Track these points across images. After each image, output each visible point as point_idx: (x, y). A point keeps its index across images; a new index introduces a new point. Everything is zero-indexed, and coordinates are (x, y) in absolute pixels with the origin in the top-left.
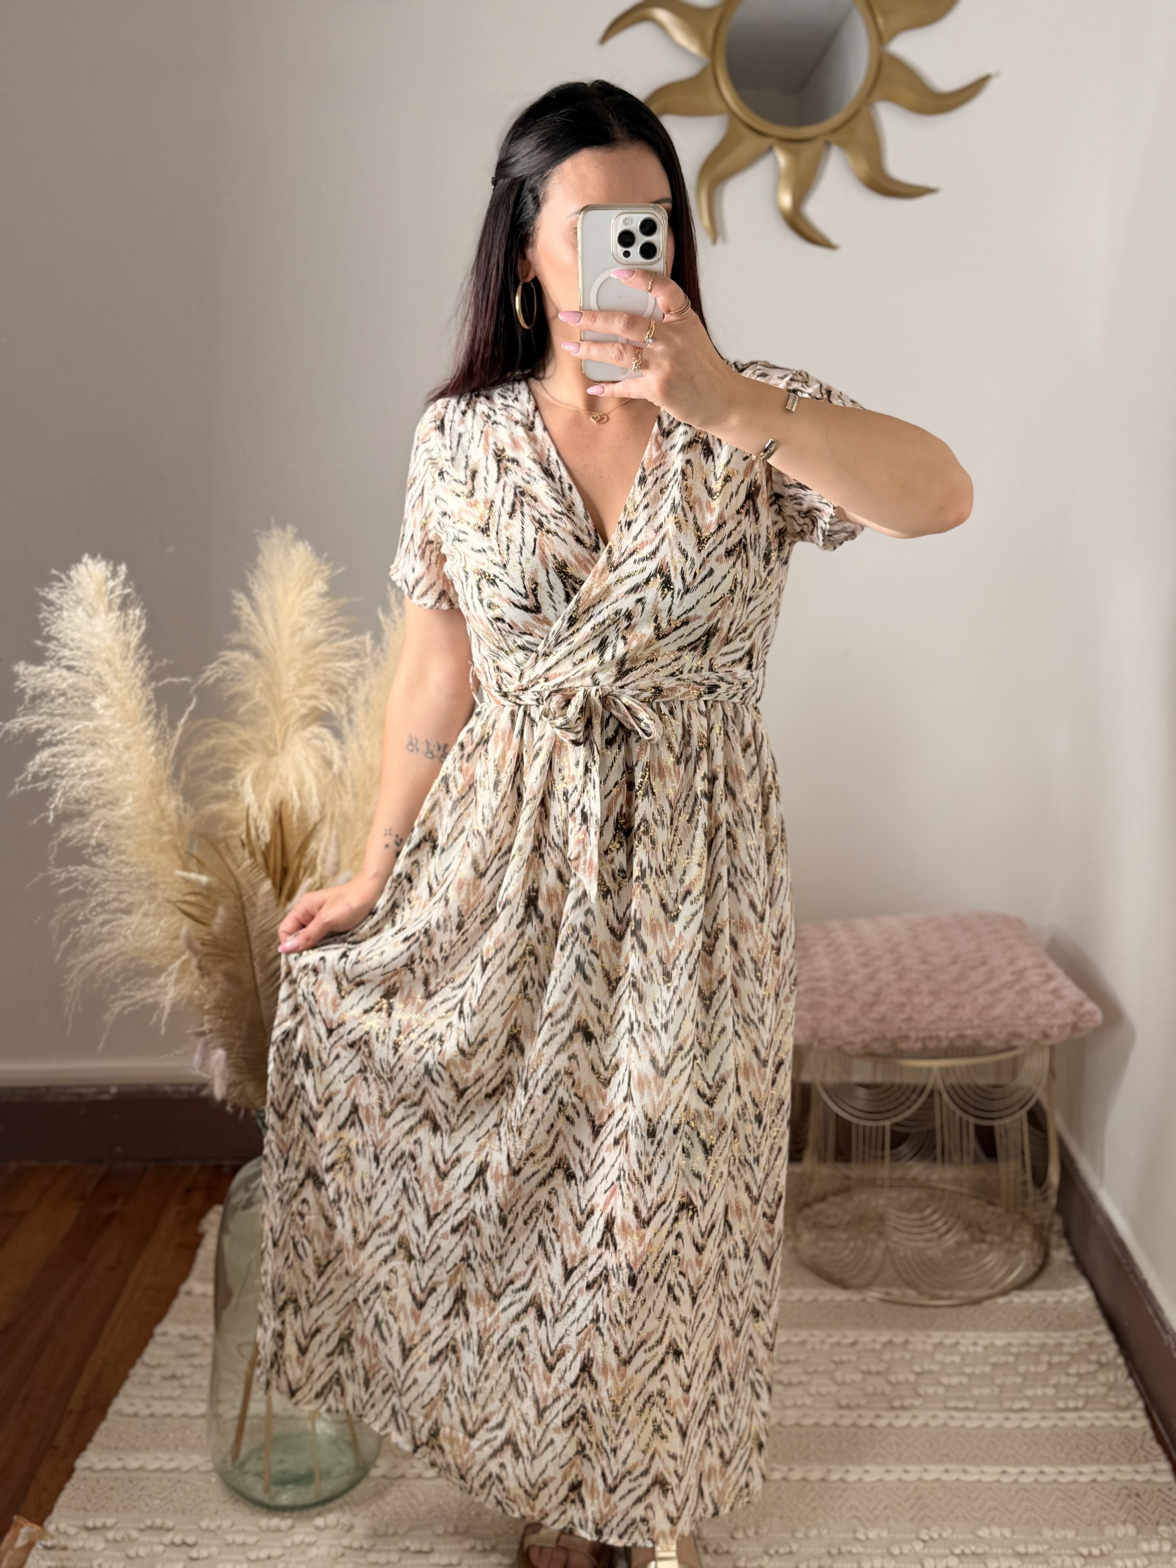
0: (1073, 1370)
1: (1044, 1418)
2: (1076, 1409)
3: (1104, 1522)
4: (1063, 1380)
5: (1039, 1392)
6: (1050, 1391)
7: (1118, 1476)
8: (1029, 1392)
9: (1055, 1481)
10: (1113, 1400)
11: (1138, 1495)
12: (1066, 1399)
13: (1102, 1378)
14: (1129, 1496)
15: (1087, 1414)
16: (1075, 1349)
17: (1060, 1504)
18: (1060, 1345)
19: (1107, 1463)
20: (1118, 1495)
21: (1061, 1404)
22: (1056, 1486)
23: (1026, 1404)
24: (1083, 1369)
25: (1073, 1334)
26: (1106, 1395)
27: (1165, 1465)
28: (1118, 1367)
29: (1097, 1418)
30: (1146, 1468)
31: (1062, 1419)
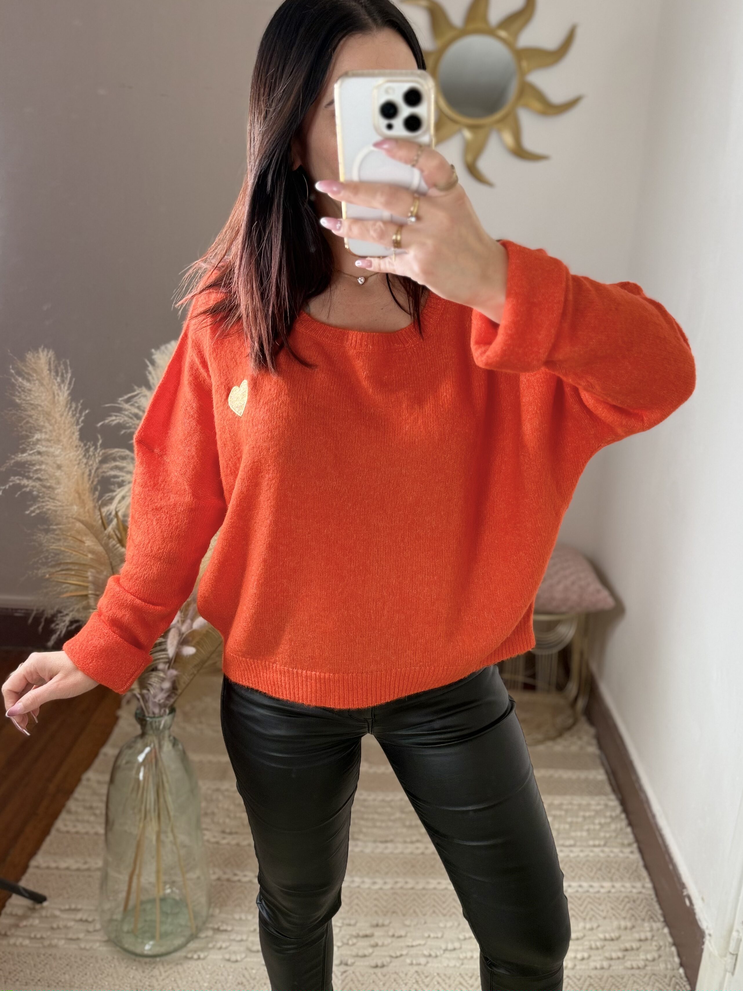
0: (597, 821)
1: (582, 851)
2: (599, 846)
3: (613, 918)
4: (592, 827)
5: (579, 834)
6: (585, 834)
7: (623, 889)
8: (573, 834)
9: (588, 891)
10: (619, 840)
11: (634, 901)
12: (594, 839)
13: (613, 826)
14: (629, 902)
15: (606, 849)
16: (598, 808)
17: (590, 906)
18: (589, 805)
19: (617, 880)
20: (623, 901)
21: (591, 843)
22: (588, 894)
23: (572, 842)
24: (603, 821)
25: (597, 798)
26: (616, 837)
27: (649, 885)
28: (622, 820)
29: (612, 852)
30: (639, 885)
31: (592, 851)
